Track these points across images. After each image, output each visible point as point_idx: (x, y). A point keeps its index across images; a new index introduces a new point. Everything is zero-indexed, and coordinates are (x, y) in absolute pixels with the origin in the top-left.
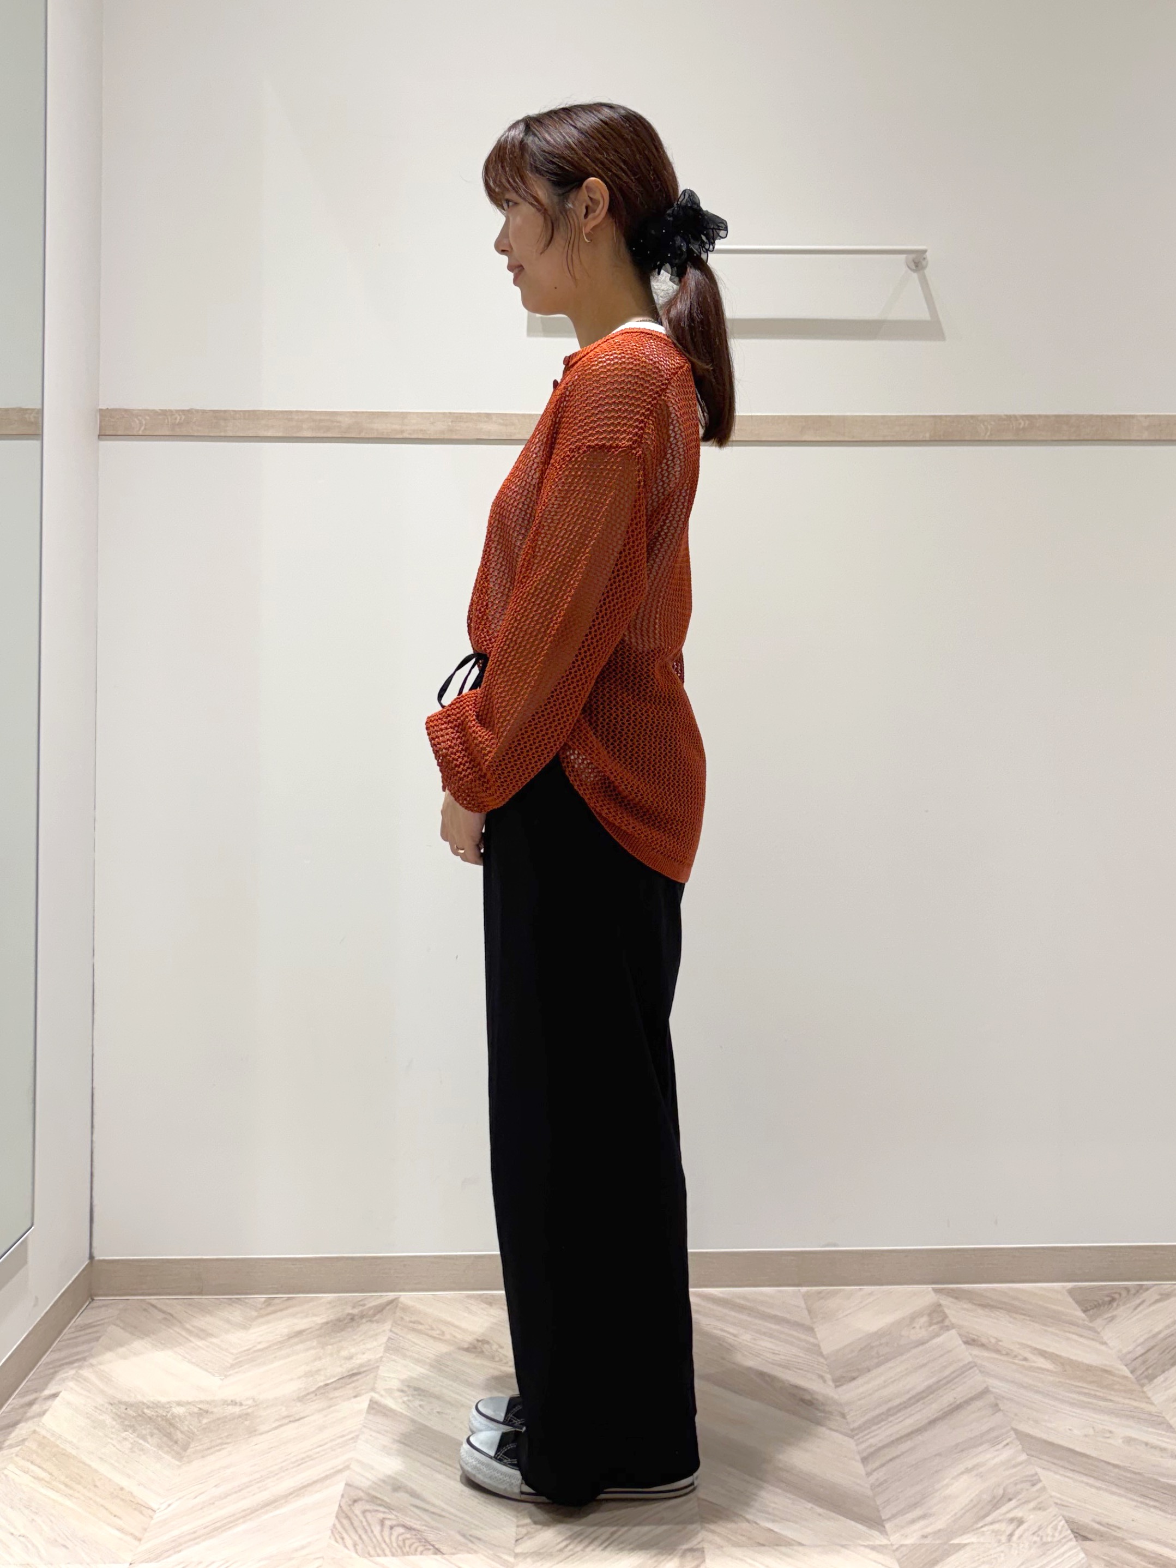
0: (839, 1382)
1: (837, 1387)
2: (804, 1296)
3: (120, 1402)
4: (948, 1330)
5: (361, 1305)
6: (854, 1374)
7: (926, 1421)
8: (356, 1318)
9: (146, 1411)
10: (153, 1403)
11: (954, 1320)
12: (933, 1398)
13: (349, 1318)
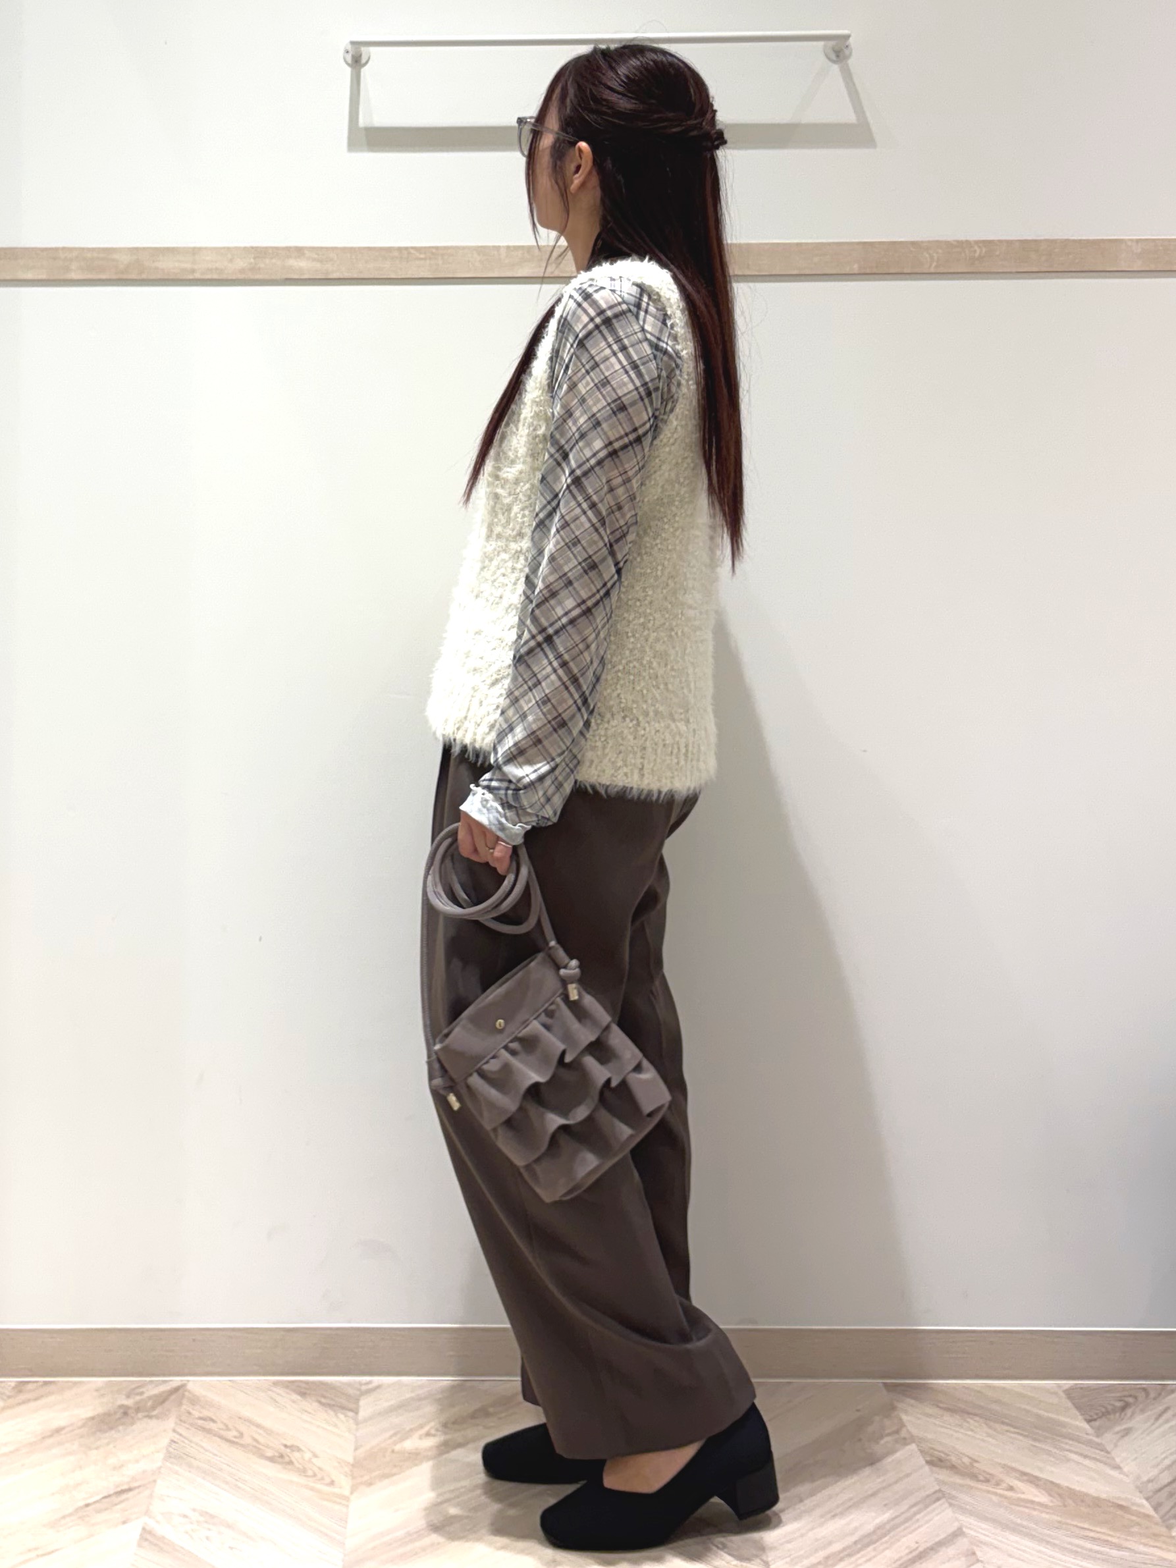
4: (906, 1444)
5: (138, 1394)
8: (130, 1412)
11: (911, 1430)
12: (886, 1542)
13: (122, 1411)
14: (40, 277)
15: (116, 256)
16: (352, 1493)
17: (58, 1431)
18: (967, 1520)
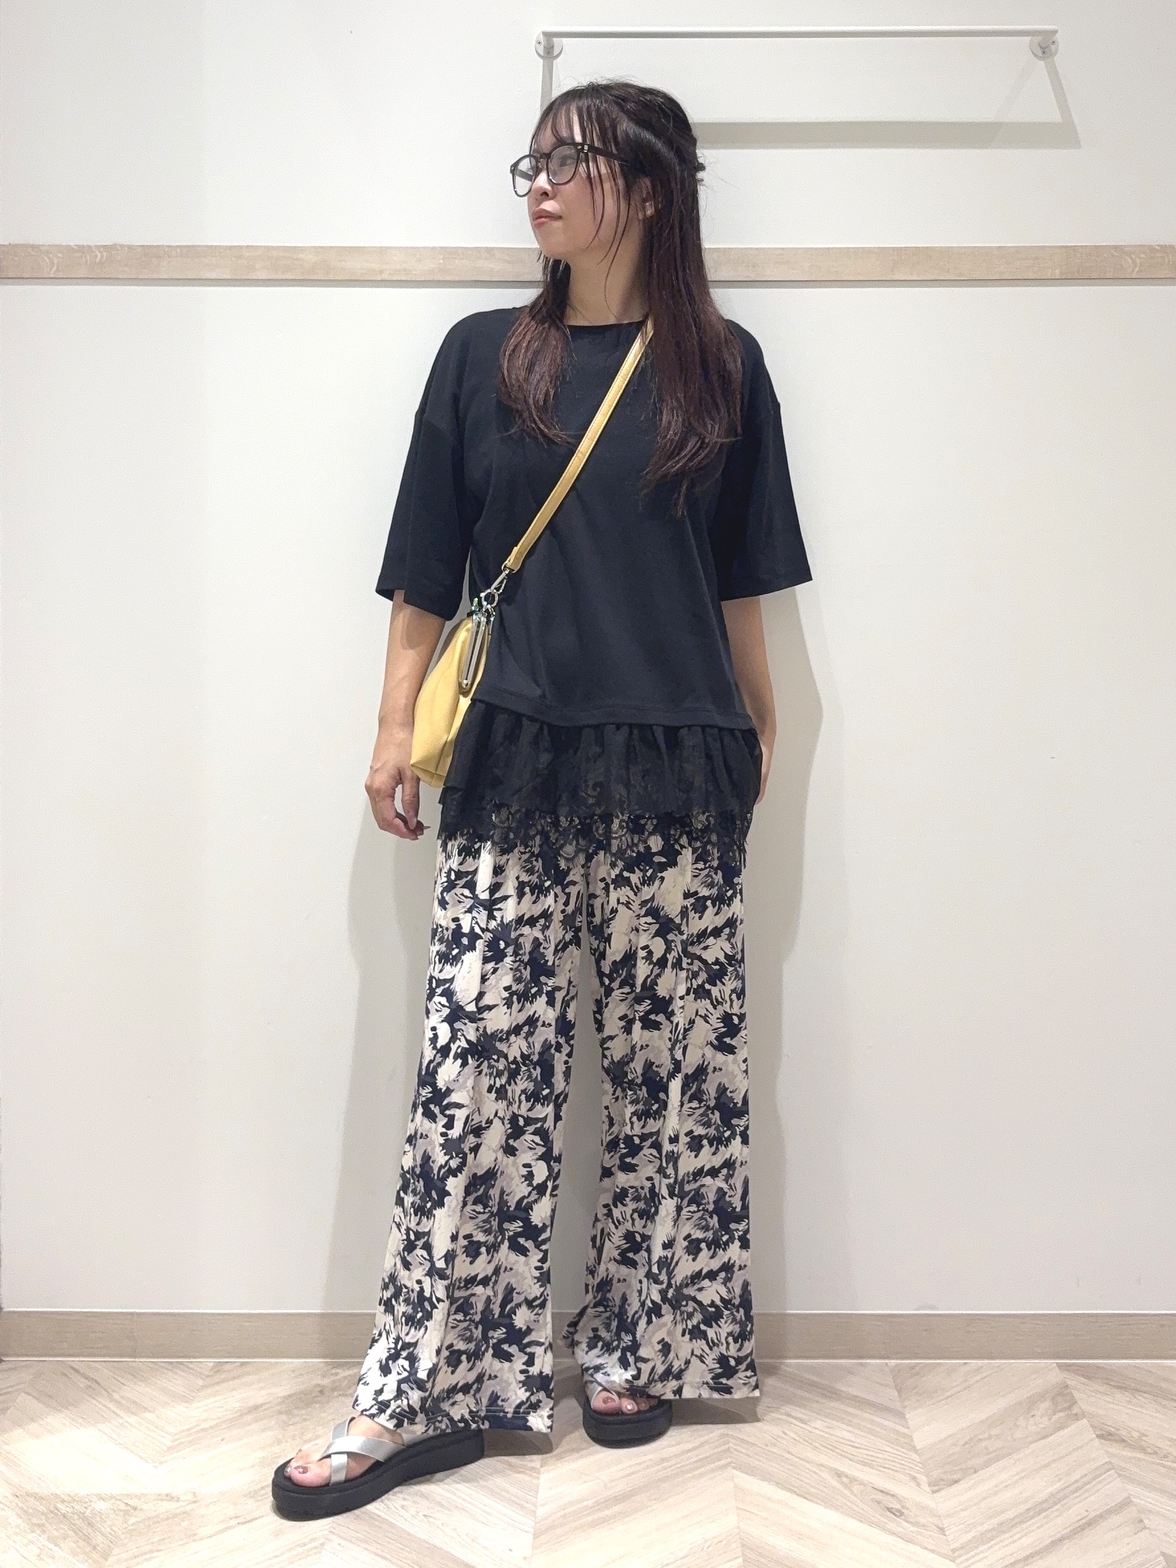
0: (937, 1486)
1: (934, 1492)
2: (891, 1371)
3: (28, 1494)
4: (1078, 1420)
5: (332, 1374)
6: (956, 1477)
7: (1050, 1540)
8: (326, 1390)
9: (59, 1505)
10: (69, 1495)
11: (1083, 1407)
12: (1058, 1509)
13: (319, 1389)
14: (225, 277)
15: (300, 256)
16: (542, 1466)
17: (256, 1408)
18: (1133, 1489)
